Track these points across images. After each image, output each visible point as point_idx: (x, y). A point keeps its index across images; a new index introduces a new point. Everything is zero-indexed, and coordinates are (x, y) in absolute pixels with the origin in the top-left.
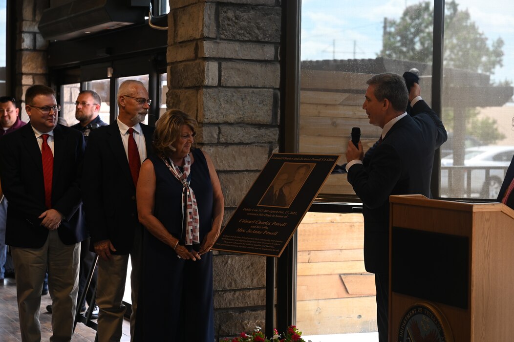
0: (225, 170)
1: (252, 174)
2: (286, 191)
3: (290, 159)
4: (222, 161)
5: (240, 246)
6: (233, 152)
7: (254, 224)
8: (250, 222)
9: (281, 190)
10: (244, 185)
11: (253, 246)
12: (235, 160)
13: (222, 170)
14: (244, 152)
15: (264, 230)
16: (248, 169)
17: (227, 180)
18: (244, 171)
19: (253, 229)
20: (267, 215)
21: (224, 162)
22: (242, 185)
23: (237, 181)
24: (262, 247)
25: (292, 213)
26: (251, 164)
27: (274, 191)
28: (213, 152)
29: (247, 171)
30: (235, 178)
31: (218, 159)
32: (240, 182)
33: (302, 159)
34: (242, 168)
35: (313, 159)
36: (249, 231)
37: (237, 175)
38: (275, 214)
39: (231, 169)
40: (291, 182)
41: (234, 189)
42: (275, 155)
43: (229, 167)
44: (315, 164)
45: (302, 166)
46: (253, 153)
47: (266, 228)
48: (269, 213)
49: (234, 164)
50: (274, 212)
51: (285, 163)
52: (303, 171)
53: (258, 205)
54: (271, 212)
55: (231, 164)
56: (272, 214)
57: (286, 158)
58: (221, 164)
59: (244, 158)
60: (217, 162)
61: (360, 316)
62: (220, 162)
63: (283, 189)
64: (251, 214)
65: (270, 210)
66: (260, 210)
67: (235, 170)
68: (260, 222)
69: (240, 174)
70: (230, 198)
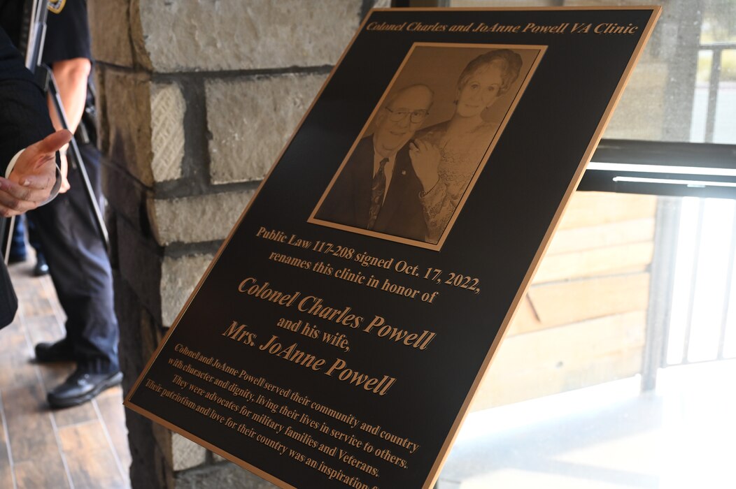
0: (225, 67)
1: (311, 78)
2: (425, 165)
3: (435, 28)
4: (212, 43)
5: (230, 423)
6: (249, 10)
7: (292, 314)
8: (277, 297)
9: (403, 159)
10: (286, 113)
11: (282, 438)
12: (257, 37)
13: (216, 69)
14: (284, 11)
15: (331, 353)
16: (300, 64)
17: (234, 99)
18: (286, 70)
19: (287, 338)
20: (346, 275)
21: (219, 45)
22: (282, 113)
23: (265, 102)
24: (321, 457)
25: (456, 280)
26: (308, 47)
27: (378, 159)
28: (180, 10)
29: (296, 69)
30: (260, 91)
31: (197, 33)
32: (275, 103)
33: (482, 28)
34: (280, 63)
35: (531, 26)
36: (272, 346)
37: (265, 84)
38: (381, 274)
39: (245, 65)
40: (444, 126)
41: (256, 126)
42: (380, 16)
43: (238, 57)
44: (544, 48)
45: (487, 57)
46: (311, 16)
47: (340, 341)
48: (355, 266)
49: (252, 50)
50: (376, 262)
51: (415, 44)
52: (490, 76)
53: (311, 220)
54: (364, 259)
55: (244, 49)
56: (369, 271)
57: (419, 27)
58: (210, 51)
59: (284, 31)
60: (197, 46)
61: (561, 364)
62: (208, 44)
63: (412, 154)
64: (283, 259)
65: (359, 251)
66: (319, 246)
67: (259, 67)
68: (318, 309)
69: (275, 80)
70: (245, 155)
